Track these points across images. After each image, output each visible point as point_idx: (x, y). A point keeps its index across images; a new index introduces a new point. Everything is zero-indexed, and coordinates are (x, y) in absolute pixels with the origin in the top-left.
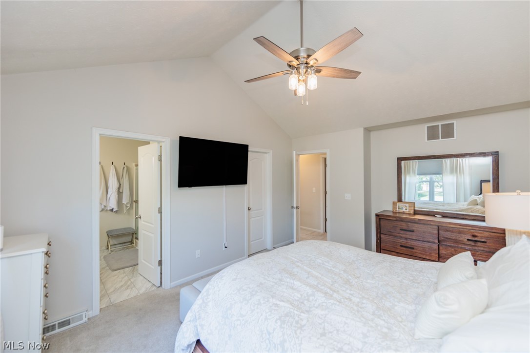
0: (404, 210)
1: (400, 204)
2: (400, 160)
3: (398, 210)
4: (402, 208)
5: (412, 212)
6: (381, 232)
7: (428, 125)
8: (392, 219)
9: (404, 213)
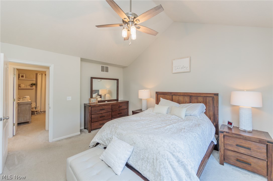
0: (94, 102)
1: (92, 99)
2: (92, 78)
3: (92, 102)
4: (93, 101)
5: (97, 102)
6: (92, 114)
7: (102, 65)
8: (97, 106)
9: (94, 103)
